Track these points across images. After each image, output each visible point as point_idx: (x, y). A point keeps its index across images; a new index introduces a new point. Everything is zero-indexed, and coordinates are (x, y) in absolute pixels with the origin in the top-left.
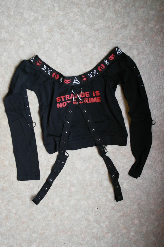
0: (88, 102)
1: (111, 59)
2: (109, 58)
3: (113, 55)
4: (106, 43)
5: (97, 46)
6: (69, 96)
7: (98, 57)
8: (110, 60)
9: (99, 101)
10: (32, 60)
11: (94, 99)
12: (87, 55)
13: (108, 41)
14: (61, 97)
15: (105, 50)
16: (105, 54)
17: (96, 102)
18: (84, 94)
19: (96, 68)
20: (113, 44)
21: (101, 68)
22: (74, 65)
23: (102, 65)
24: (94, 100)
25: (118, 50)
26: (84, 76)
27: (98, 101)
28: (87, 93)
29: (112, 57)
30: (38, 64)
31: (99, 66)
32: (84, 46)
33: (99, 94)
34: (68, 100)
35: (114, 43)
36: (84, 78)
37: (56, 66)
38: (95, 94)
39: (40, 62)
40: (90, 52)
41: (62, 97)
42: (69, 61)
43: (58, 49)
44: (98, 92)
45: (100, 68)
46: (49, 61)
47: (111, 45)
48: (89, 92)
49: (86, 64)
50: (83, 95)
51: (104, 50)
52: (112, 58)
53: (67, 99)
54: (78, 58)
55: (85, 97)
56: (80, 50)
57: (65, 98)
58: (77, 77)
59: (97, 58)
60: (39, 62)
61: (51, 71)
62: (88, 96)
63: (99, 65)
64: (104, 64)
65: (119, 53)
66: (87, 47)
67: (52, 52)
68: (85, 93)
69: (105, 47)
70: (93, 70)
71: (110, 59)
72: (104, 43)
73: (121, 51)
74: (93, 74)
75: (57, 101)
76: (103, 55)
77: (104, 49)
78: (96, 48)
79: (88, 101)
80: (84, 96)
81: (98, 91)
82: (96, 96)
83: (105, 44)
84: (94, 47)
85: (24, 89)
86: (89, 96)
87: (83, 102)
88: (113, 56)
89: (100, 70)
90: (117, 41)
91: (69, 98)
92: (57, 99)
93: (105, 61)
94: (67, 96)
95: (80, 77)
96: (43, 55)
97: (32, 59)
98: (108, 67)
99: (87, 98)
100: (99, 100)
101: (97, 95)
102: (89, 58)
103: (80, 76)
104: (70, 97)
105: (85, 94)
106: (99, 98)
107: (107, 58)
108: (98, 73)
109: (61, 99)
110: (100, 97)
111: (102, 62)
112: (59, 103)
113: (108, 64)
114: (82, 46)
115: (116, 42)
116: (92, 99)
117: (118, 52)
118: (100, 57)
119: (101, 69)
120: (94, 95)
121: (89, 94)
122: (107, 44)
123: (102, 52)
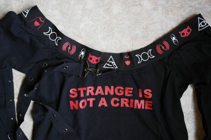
0: (127, 106)
1: (183, 34)
2: (180, 32)
3: (188, 28)
4: (178, 5)
5: (160, 8)
6: (92, 88)
7: (160, 28)
8: (182, 36)
9: (149, 108)
10: (25, 14)
11: (139, 102)
12: (140, 21)
13: (183, 2)
14: (79, 89)
15: (175, 17)
16: (173, 24)
17: (143, 108)
18: (122, 90)
19: (153, 46)
20: (190, 8)
21: (163, 47)
22: (113, 36)
23: (166, 43)
24: (140, 104)
25: (201, 21)
26: (128, 57)
27: (146, 108)
28: (129, 88)
29: (186, 32)
30: (37, 24)
31: (158, 44)
32: (137, 4)
33: (150, 96)
34: (90, 96)
35: (193, 6)
36: (127, 60)
37: (79, 32)
38: (143, 94)
39: (40, 19)
40: (147, 16)
41: (81, 90)
42: (104, 28)
43: (86, 2)
44: (148, 92)
45: (161, 47)
46: (65, 20)
47: (187, 11)
48: (132, 89)
49: (136, 38)
50: (120, 91)
51: (172, 17)
52: (185, 34)
53: (88, 94)
54: (122, 24)
55: (124, 96)
56: (127, 10)
57: (85, 92)
58: (114, 55)
59: (157, 30)
60: (38, 21)
61: (61, 39)
62: (129, 95)
63: (159, 41)
64: (170, 41)
65: (202, 26)
66: (142, 6)
67: (74, 6)
68: (124, 88)
69: (175, 11)
70: (146, 49)
71: (181, 34)
72: (174, 5)
73: (206, 24)
74: (145, 57)
75: (70, 95)
76: (169, 26)
77: (174, 15)
78: (159, 12)
79: (129, 104)
80: (122, 94)
81: (150, 91)
82: (144, 98)
83: (176, 6)
84: (155, 9)
85: (6, 67)
86: (131, 95)
87: (118, 105)
88: (189, 31)
89: (160, 51)
90: (200, 4)
91: (92, 94)
92: (71, 91)
93: (173, 36)
94: (90, 89)
95: (119, 57)
96: (57, 9)
97: (25, 11)
98: (175, 49)
99: (127, 97)
100: (149, 106)
101: (146, 96)
102: (143, 27)
103: (122, 55)
104: (94, 92)
105: (124, 91)
106: (149, 103)
107: (176, 31)
108: (154, 57)
109: (79, 93)
110: (151, 102)
111: (167, 37)
112: (74, 100)
113: (176, 43)
114: (133, 4)
115: (197, 6)
116: (137, 101)
117: (200, 25)
118: (163, 29)
119: (162, 49)
120: (141, 96)
121: (131, 92)
122: (180, 6)
123: (169, 21)
